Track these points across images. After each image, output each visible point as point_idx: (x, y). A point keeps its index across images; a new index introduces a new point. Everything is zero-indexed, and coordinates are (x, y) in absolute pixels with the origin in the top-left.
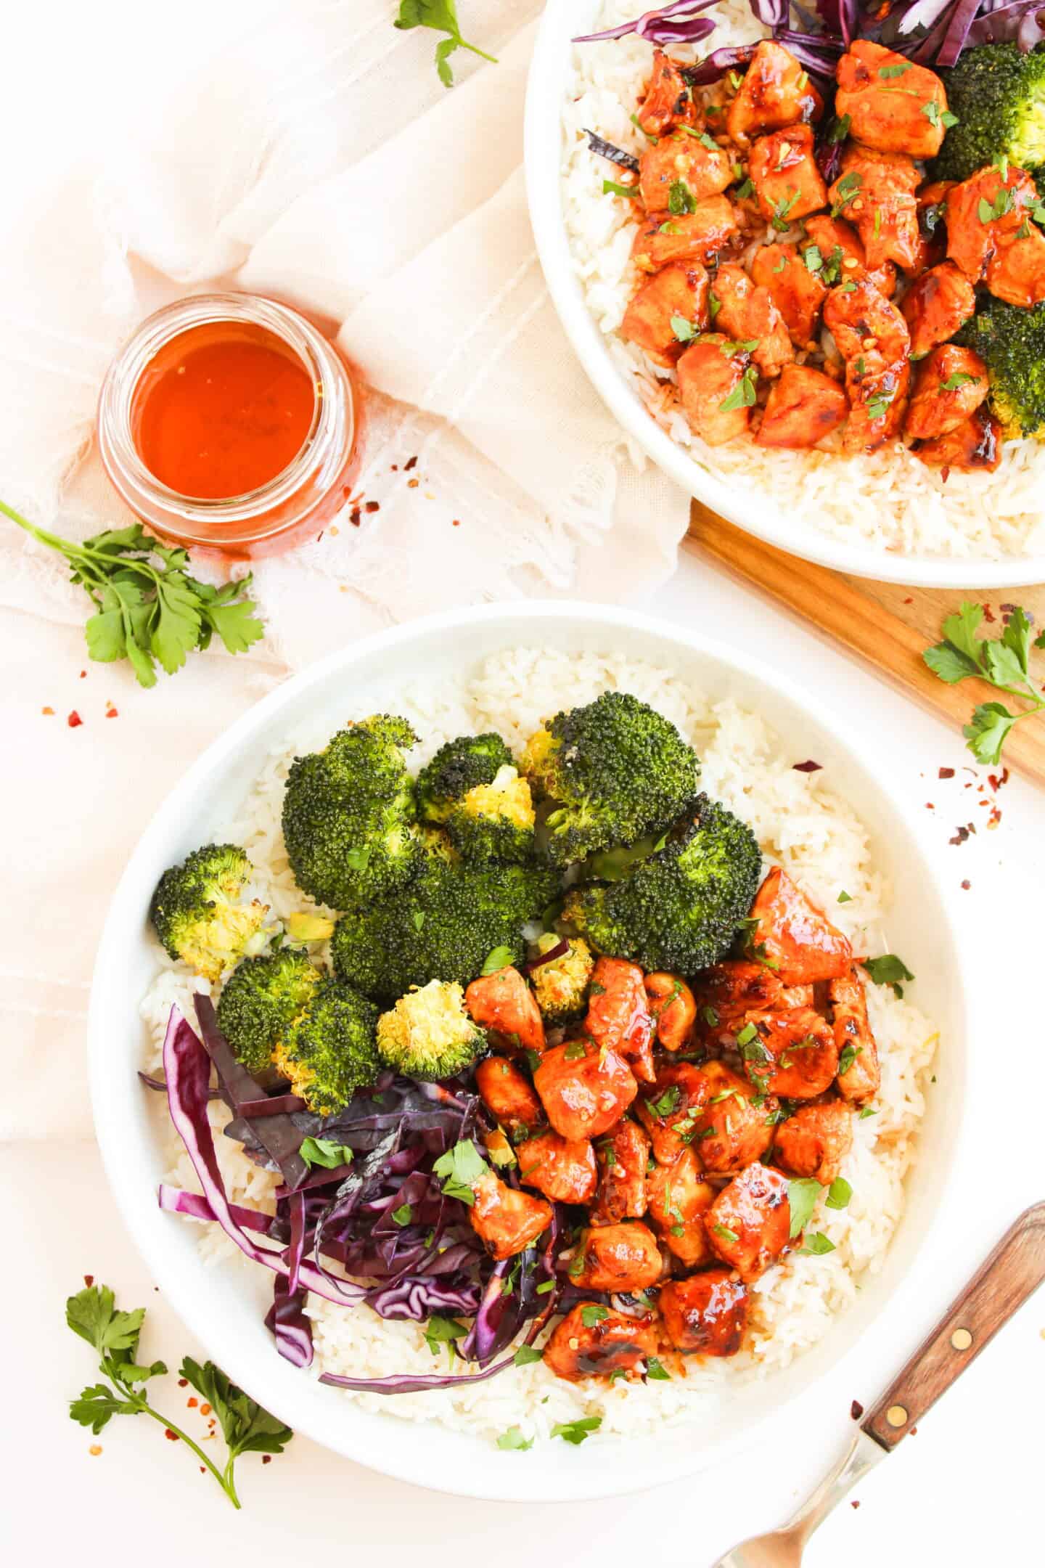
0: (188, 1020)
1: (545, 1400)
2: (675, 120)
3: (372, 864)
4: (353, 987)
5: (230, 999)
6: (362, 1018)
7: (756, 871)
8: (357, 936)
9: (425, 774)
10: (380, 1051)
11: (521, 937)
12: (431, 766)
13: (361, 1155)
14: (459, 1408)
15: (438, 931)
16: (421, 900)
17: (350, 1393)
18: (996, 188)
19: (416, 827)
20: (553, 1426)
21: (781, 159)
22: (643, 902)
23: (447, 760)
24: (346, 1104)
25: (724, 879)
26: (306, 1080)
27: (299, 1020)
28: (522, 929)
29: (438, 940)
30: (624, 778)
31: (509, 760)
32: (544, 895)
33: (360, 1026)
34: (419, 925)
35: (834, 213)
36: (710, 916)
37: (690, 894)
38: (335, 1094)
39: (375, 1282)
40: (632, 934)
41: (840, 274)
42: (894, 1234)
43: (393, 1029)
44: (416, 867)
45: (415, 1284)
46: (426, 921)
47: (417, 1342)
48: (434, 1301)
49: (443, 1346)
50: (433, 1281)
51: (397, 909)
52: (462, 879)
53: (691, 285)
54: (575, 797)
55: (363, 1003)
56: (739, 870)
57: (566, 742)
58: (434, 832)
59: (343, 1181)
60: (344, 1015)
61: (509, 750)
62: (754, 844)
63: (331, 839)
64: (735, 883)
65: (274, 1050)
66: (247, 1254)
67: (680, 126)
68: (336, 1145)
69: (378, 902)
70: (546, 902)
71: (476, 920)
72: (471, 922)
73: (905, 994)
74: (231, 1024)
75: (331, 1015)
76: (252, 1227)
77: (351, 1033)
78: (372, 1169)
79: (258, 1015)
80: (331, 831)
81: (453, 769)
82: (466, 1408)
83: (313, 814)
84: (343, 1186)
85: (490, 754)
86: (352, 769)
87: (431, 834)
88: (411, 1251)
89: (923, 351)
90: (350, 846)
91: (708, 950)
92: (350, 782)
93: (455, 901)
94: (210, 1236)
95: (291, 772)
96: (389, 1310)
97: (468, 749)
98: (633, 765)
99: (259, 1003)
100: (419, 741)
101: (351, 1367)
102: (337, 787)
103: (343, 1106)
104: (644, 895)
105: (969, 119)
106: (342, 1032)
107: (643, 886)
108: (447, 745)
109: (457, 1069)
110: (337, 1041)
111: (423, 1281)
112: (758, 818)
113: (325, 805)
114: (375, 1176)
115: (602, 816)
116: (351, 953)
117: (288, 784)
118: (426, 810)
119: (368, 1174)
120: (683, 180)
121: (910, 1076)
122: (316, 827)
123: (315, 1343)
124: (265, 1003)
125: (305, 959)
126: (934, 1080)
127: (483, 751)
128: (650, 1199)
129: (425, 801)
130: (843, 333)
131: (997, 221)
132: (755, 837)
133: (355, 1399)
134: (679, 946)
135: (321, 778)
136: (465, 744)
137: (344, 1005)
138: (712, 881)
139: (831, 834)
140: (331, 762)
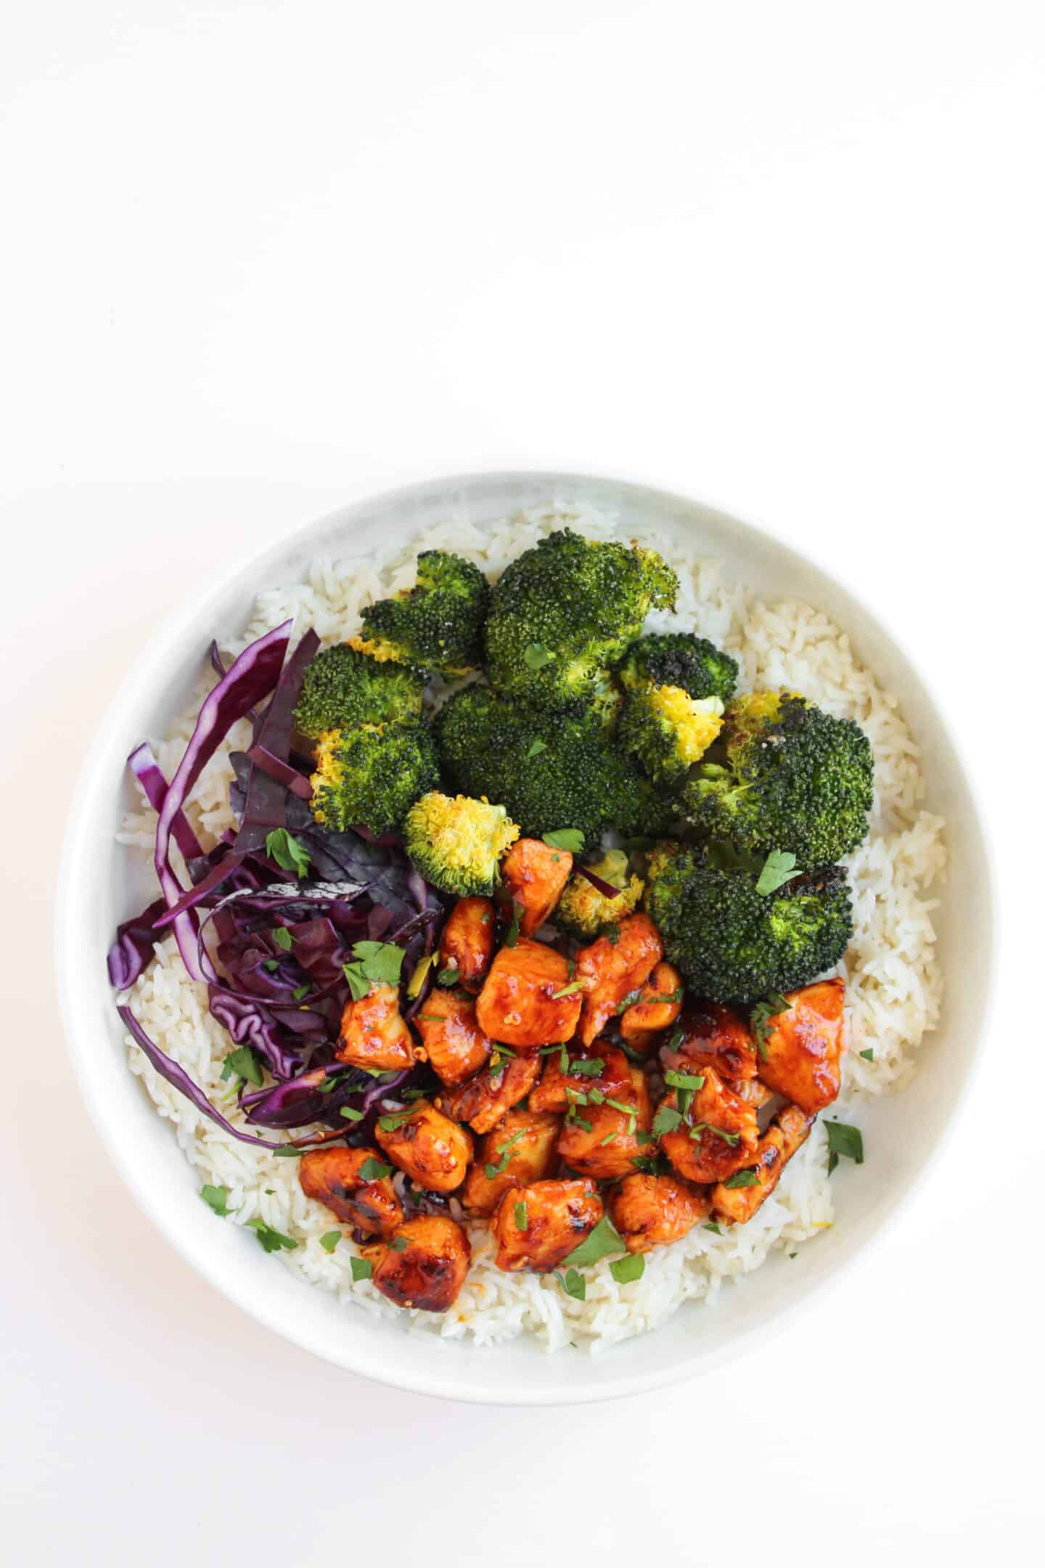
0: (290, 642)
1: (269, 1192)
3: (543, 671)
4: (436, 745)
5: (336, 658)
6: (420, 777)
7: (824, 968)
8: (478, 710)
9: (653, 639)
10: (409, 815)
11: (600, 838)
12: (662, 638)
13: (314, 877)
14: (200, 1133)
15: (543, 771)
16: (553, 734)
17: (131, 1041)
19: (607, 674)
20: (256, 1216)
22: (719, 906)
23: (681, 647)
24: (342, 829)
25: (797, 950)
26: (330, 778)
27: (370, 729)
28: (607, 831)
29: (536, 778)
30: (793, 800)
31: (726, 697)
32: (649, 824)
33: (412, 782)
34: (532, 752)
36: (757, 965)
37: (759, 935)
38: (341, 813)
39: (230, 979)
40: (685, 919)
42: (635, 1336)
43: (435, 812)
44: (575, 706)
45: (257, 1012)
46: (541, 754)
47: (218, 1053)
48: (259, 1040)
49: (233, 1079)
50: (273, 1025)
51: (529, 723)
52: (601, 750)
54: (743, 773)
55: (431, 766)
56: (815, 953)
57: (783, 726)
58: (616, 692)
59: (283, 881)
60: (409, 760)
61: (734, 688)
62: (844, 944)
63: (531, 621)
64: (801, 961)
65: (330, 730)
66: (156, 861)
68: (305, 853)
69: (520, 702)
70: (646, 830)
71: (579, 793)
72: (575, 791)
73: (836, 1170)
74: (318, 678)
75: (398, 749)
76: (180, 845)
77: (401, 780)
78: (316, 894)
79: (346, 692)
80: (538, 615)
81: (678, 660)
82: (206, 1138)
83: (536, 588)
84: (280, 885)
85: (717, 678)
86: (600, 584)
87: (612, 691)
88: (280, 985)
90: (539, 640)
91: (728, 989)
92: (587, 592)
93: (578, 761)
94: (143, 818)
95: (553, 535)
96: (220, 1010)
97: (705, 656)
98: (810, 800)
99: (356, 684)
100: (674, 611)
101: (150, 1022)
102: (574, 585)
103: (337, 828)
104: (724, 901)
106: (394, 772)
107: (731, 892)
108: (692, 636)
109: (451, 888)
110: (383, 775)
111: (266, 1017)
112: (865, 930)
113: (551, 589)
114: (312, 902)
115: (746, 810)
116: (461, 718)
117: (541, 542)
118: (626, 668)
119: (309, 894)
121: (775, 1234)
122: (529, 599)
123: (142, 978)
124: (360, 688)
125: (422, 685)
126: (793, 1256)
127: (714, 669)
128: (499, 1126)
129: (632, 660)
132: (849, 941)
133: (128, 1048)
134: (711, 964)
135: (569, 566)
136: (706, 648)
137: (416, 753)
138: (786, 943)
139: (909, 997)
140: (589, 561)
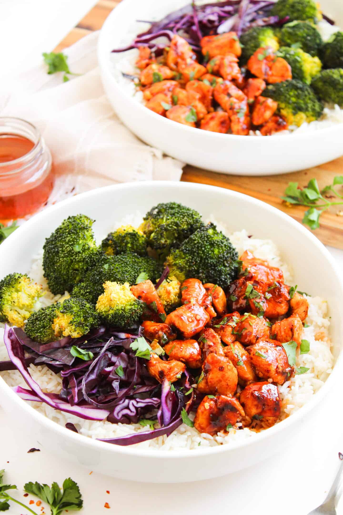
2: (149, 62)
10: (98, 311)
34: (107, 268)
35: (210, 71)
45: (130, 399)
50: (139, 396)
67: (152, 62)
89: (252, 100)
105: (248, 44)
120: (156, 71)
126: (330, 318)
130: (223, 98)
131: (265, 58)
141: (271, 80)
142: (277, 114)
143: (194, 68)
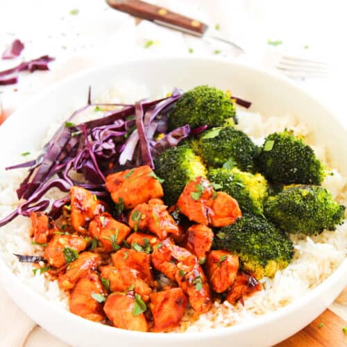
2: (51, 232)
18: (194, 186)
21: (103, 223)
35: (136, 229)
41: (151, 248)
53: (92, 280)
67: (54, 233)
89: (203, 259)
105: (168, 177)
120: (66, 247)
130: (166, 266)
131: (202, 196)
141: (217, 223)
142: (242, 270)
143: (114, 230)
